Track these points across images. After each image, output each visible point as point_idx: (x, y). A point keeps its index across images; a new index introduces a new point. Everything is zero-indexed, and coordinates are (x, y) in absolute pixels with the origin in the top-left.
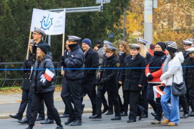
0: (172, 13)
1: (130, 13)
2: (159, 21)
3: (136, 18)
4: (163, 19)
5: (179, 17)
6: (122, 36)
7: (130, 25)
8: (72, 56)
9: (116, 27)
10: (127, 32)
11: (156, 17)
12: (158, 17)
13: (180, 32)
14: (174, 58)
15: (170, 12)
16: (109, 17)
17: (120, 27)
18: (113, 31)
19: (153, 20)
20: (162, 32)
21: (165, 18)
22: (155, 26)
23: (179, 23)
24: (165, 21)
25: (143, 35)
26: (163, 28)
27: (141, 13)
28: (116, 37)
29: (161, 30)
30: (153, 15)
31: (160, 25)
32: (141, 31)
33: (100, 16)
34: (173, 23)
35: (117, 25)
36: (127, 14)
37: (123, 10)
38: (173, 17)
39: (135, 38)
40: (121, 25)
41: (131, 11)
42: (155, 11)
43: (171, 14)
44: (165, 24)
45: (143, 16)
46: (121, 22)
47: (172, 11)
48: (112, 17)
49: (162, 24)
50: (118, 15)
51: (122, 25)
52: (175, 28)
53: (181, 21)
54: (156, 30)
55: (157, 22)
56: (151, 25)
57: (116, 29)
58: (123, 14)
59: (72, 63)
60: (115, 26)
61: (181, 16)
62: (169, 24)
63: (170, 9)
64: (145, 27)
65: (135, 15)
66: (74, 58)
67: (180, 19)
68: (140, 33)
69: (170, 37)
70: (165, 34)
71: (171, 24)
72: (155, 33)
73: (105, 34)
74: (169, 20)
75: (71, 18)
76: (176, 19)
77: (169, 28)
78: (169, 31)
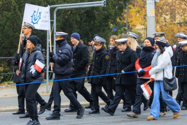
0: (174, 6)
1: (132, 7)
2: (161, 15)
3: (138, 12)
4: (165, 12)
5: (181, 11)
6: (125, 30)
7: (133, 19)
8: (60, 51)
9: (119, 21)
10: (131, 26)
11: (158, 11)
12: (160, 11)
13: (182, 25)
14: (164, 52)
15: (172, 5)
16: (112, 12)
17: (123, 21)
18: (116, 25)
19: (155, 14)
20: (165, 26)
21: (167, 11)
22: (157, 19)
23: (181, 16)
24: (167, 15)
25: (146, 29)
26: (165, 21)
27: (144, 7)
28: (120, 31)
29: (164, 24)
30: (155, 8)
31: (163, 18)
32: (144, 24)
33: (104, 10)
34: (175, 16)
35: (120, 19)
36: (130, 8)
37: (126, 5)
38: (176, 10)
39: (138, 31)
40: (124, 19)
41: (134, 6)
42: (158, 5)
43: (173, 8)
44: (168, 17)
45: (146, 10)
46: (125, 16)
47: (174, 5)
48: (115, 11)
49: (164, 18)
50: (121, 9)
51: (126, 19)
52: (177, 21)
53: (184, 14)
54: (159, 23)
55: (159, 15)
56: (154, 19)
57: (119, 23)
58: (126, 8)
59: (60, 58)
60: (118, 20)
61: (183, 10)
62: (171, 17)
63: (172, 3)
64: (147, 21)
65: (137, 9)
66: (61, 53)
67: (182, 12)
68: (143, 27)
69: (173, 30)
70: (168, 27)
71: (173, 17)
72: (158, 27)
73: (109, 28)
74: (171, 14)
75: (75, 13)
76: (178, 12)
77: (171, 21)
78: (171, 24)
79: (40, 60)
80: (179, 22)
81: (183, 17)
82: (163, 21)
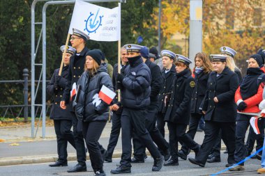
0: (232, 5)
1: (168, 5)
2: (212, 19)
3: (177, 12)
4: (218, 14)
5: (243, 12)
6: (156, 41)
7: (169, 24)
8: (134, 74)
9: (148, 26)
10: (164, 36)
11: (208, 11)
12: (211, 12)
13: (244, 34)
16: (136, 11)
17: (153, 26)
18: (142, 33)
19: (203, 16)
20: (218, 35)
21: (221, 13)
22: (206, 25)
23: (243, 20)
24: (221, 19)
25: (189, 40)
26: (218, 29)
27: (186, 6)
28: (147, 42)
29: (216, 32)
30: (204, 8)
31: (214, 24)
32: (185, 33)
33: (122, 8)
34: (233, 21)
35: (148, 23)
36: (164, 6)
38: (234, 11)
39: (177, 44)
40: (154, 23)
41: (170, 2)
43: (231, 7)
44: (222, 22)
45: (188, 10)
46: (155, 19)
47: (232, 2)
48: (141, 11)
49: (217, 23)
50: (150, 7)
51: (157, 23)
52: (236, 29)
53: (246, 18)
54: (208, 31)
56: (201, 24)
57: (146, 29)
58: (157, 6)
60: (145, 25)
61: (246, 11)
62: (227, 23)
65: (175, 7)
67: (245, 14)
68: (184, 36)
70: (221, 38)
71: (230, 23)
72: (207, 37)
73: (131, 38)
74: (227, 17)
76: (238, 15)
77: (228, 28)
78: (227, 33)
79: (107, 86)
80: (238, 30)
81: (245, 22)
82: (215, 28)
